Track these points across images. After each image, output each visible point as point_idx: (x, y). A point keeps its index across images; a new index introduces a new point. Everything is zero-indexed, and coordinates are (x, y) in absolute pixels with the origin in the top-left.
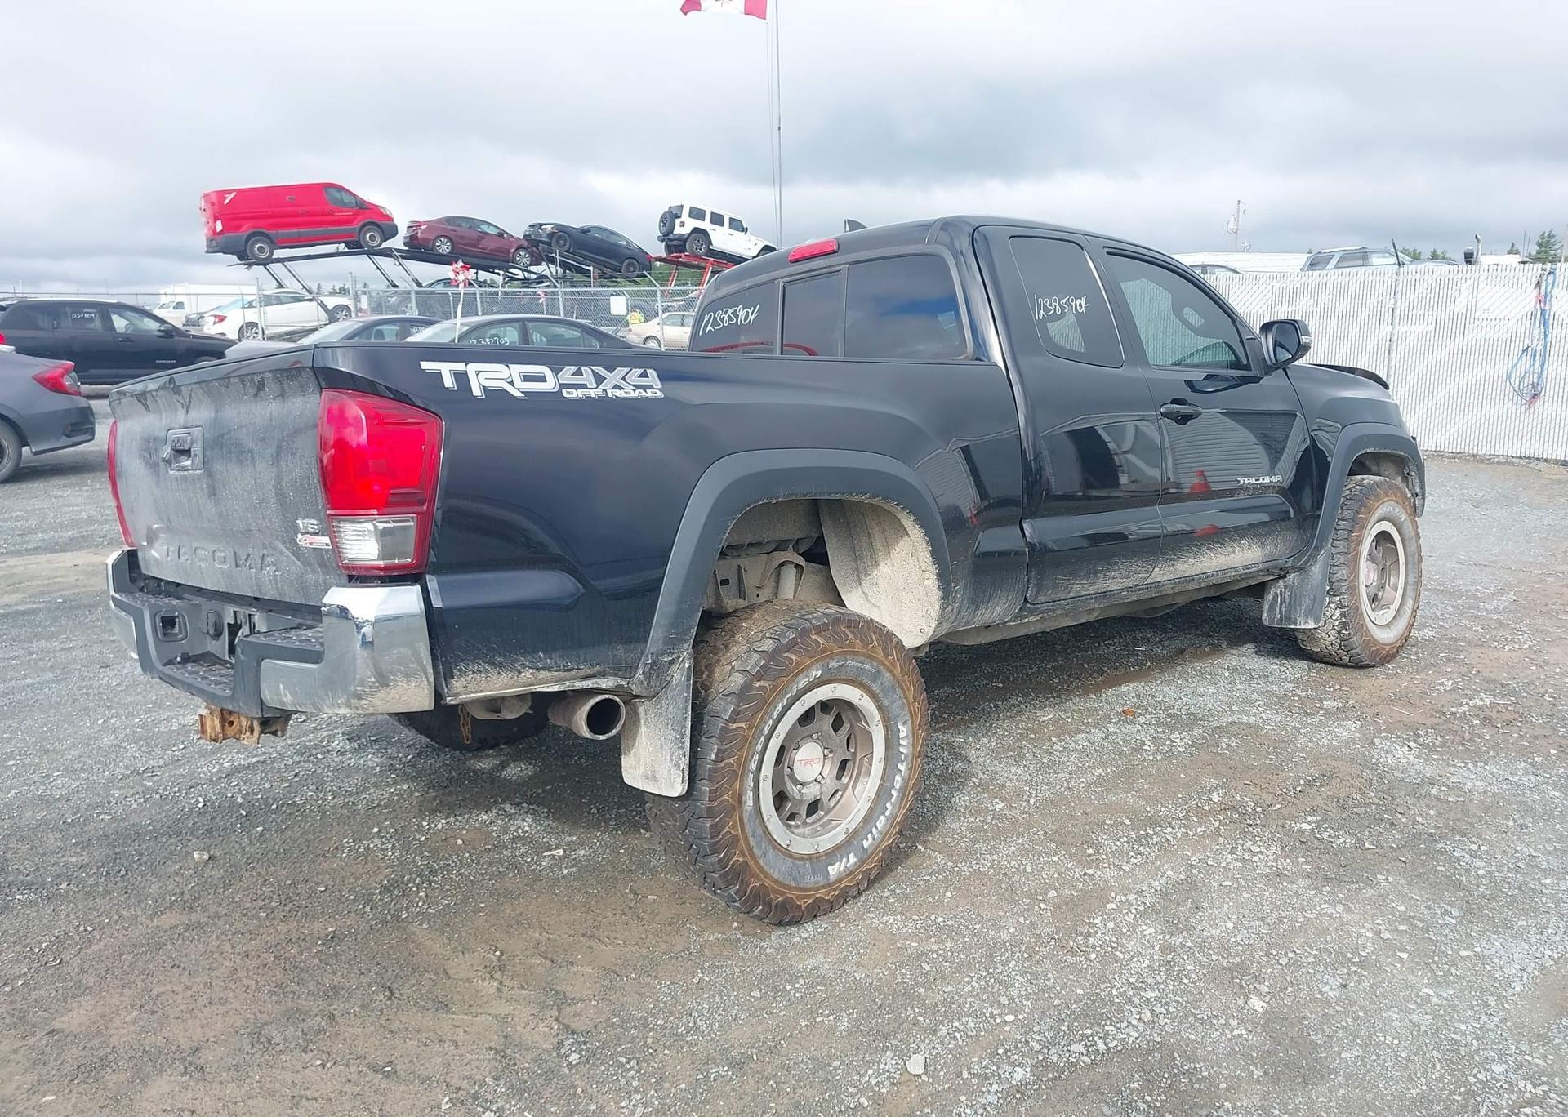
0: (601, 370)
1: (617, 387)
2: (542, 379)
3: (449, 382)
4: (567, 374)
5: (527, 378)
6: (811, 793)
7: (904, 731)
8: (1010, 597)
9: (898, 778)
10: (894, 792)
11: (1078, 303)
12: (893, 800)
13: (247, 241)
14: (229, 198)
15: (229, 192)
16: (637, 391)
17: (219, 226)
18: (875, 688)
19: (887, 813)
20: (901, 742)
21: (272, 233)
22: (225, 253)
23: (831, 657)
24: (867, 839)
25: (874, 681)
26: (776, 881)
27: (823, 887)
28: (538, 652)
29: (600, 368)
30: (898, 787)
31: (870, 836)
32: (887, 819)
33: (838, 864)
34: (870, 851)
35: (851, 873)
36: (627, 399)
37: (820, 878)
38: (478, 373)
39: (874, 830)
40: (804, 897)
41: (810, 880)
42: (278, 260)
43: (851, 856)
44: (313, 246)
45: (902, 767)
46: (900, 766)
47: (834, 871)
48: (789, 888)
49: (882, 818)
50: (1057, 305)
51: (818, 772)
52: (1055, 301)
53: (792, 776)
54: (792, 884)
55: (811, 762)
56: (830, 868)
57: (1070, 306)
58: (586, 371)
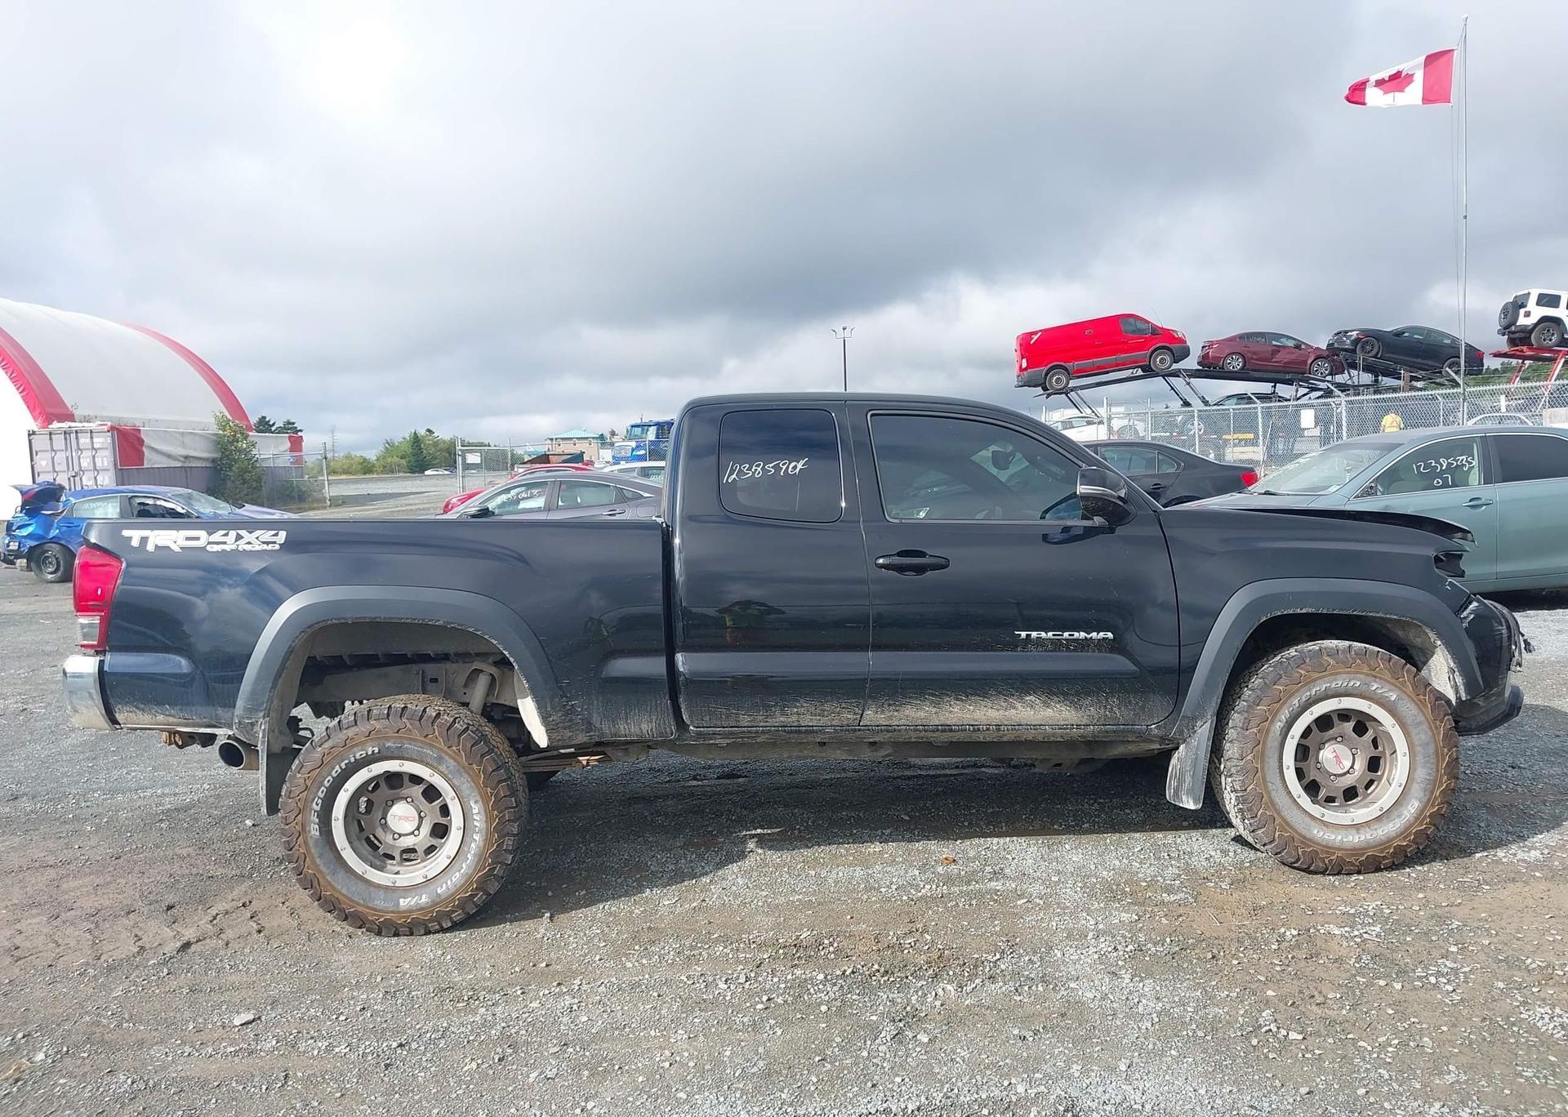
0: (243, 533)
1: (249, 543)
2: (198, 539)
3: (135, 543)
4: (218, 536)
5: (188, 539)
6: (407, 842)
7: (476, 808)
9: (473, 845)
10: (469, 856)
11: (791, 467)
12: (468, 862)
13: (1046, 375)
14: (1035, 338)
15: (1035, 333)
16: (262, 546)
17: (1024, 365)
18: (443, 768)
19: (462, 871)
20: (475, 817)
21: (1069, 365)
22: (1029, 386)
23: (387, 739)
24: (442, 887)
25: (439, 764)
26: (344, 895)
27: (393, 912)
29: (244, 531)
30: (473, 852)
31: (444, 885)
32: (462, 876)
33: (410, 899)
34: (442, 898)
35: (422, 909)
36: (249, 551)
37: (390, 906)
38: (156, 537)
39: (449, 882)
40: (375, 915)
41: (380, 903)
42: (1073, 389)
43: (424, 896)
45: (476, 837)
46: (475, 837)
47: (404, 903)
48: (358, 904)
49: (457, 874)
50: (759, 469)
51: (415, 827)
52: (758, 466)
53: (385, 827)
54: (361, 902)
55: (406, 819)
56: (401, 900)
57: (779, 469)
58: (233, 534)
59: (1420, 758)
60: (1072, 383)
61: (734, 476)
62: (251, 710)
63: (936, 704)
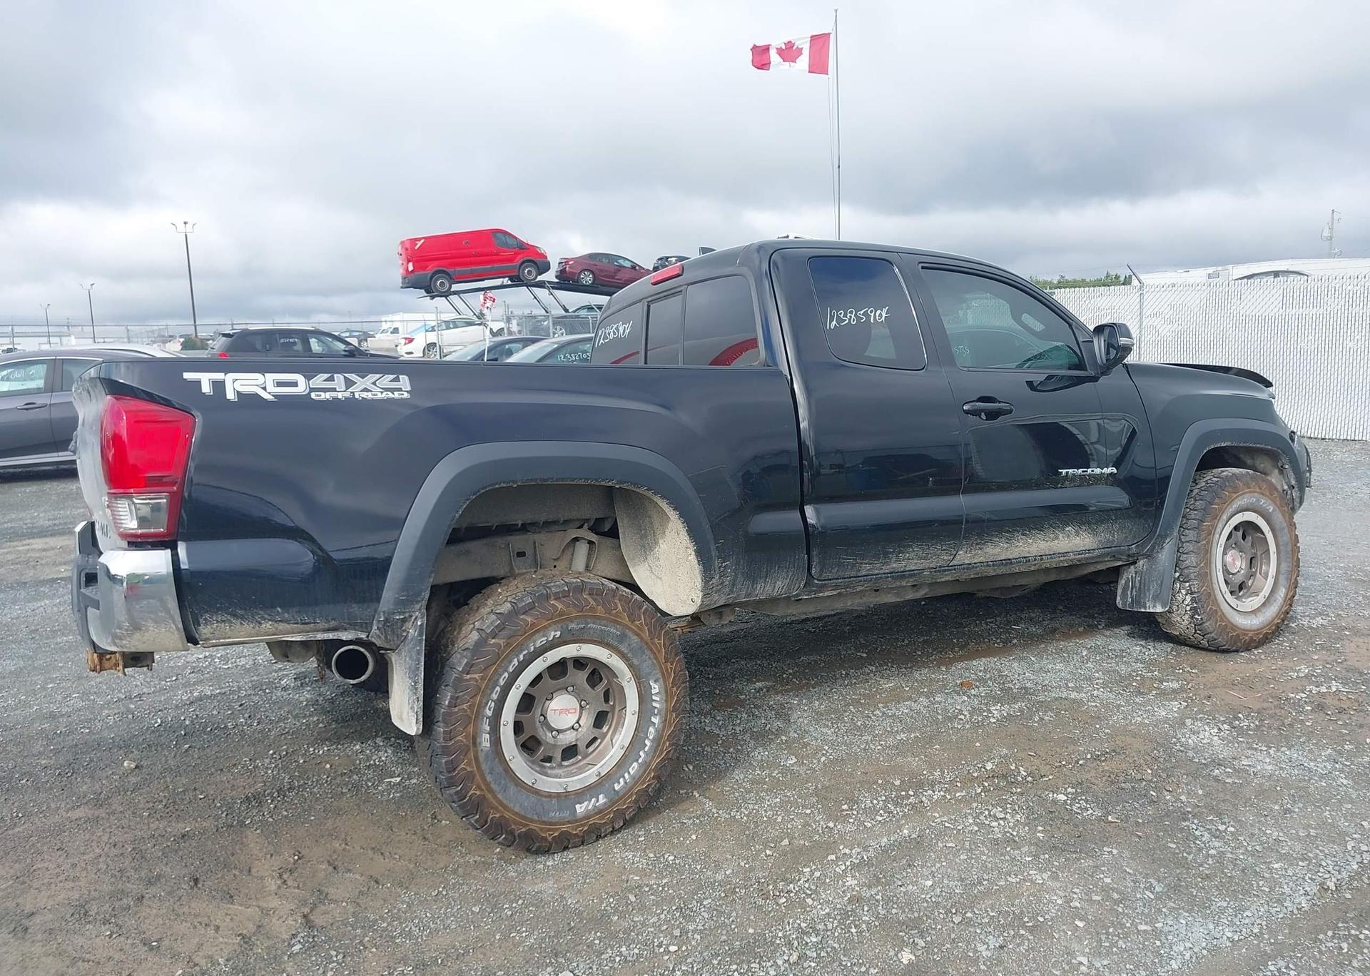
0: (352, 377)
1: (366, 390)
2: (295, 384)
3: (206, 388)
4: (319, 380)
5: (280, 384)
6: (568, 738)
7: (655, 688)
8: (790, 574)
9: (651, 730)
10: (647, 742)
11: (877, 314)
12: (646, 749)
13: (431, 278)
14: (419, 244)
15: (419, 239)
16: (385, 393)
17: (411, 268)
18: (623, 648)
19: (640, 761)
20: (654, 698)
21: (451, 271)
22: (415, 288)
23: (571, 620)
24: (619, 783)
25: (621, 642)
26: (516, 814)
27: (569, 822)
28: (276, 607)
29: (353, 375)
30: (651, 738)
31: (621, 780)
32: (640, 765)
33: (586, 803)
34: (621, 794)
35: (601, 811)
36: (373, 400)
37: (566, 815)
38: (234, 381)
39: (626, 775)
40: (549, 830)
41: (555, 815)
42: (455, 293)
43: (601, 797)
44: (483, 280)
45: (655, 720)
46: (653, 719)
47: (580, 809)
48: (532, 821)
49: (635, 764)
50: (853, 316)
51: (575, 721)
52: (851, 312)
53: (546, 723)
54: (535, 817)
55: (567, 711)
56: (578, 806)
57: (868, 316)
58: (339, 378)
59: (1282, 554)
60: (455, 287)
61: (834, 322)
62: (405, 603)
63: (1008, 540)
